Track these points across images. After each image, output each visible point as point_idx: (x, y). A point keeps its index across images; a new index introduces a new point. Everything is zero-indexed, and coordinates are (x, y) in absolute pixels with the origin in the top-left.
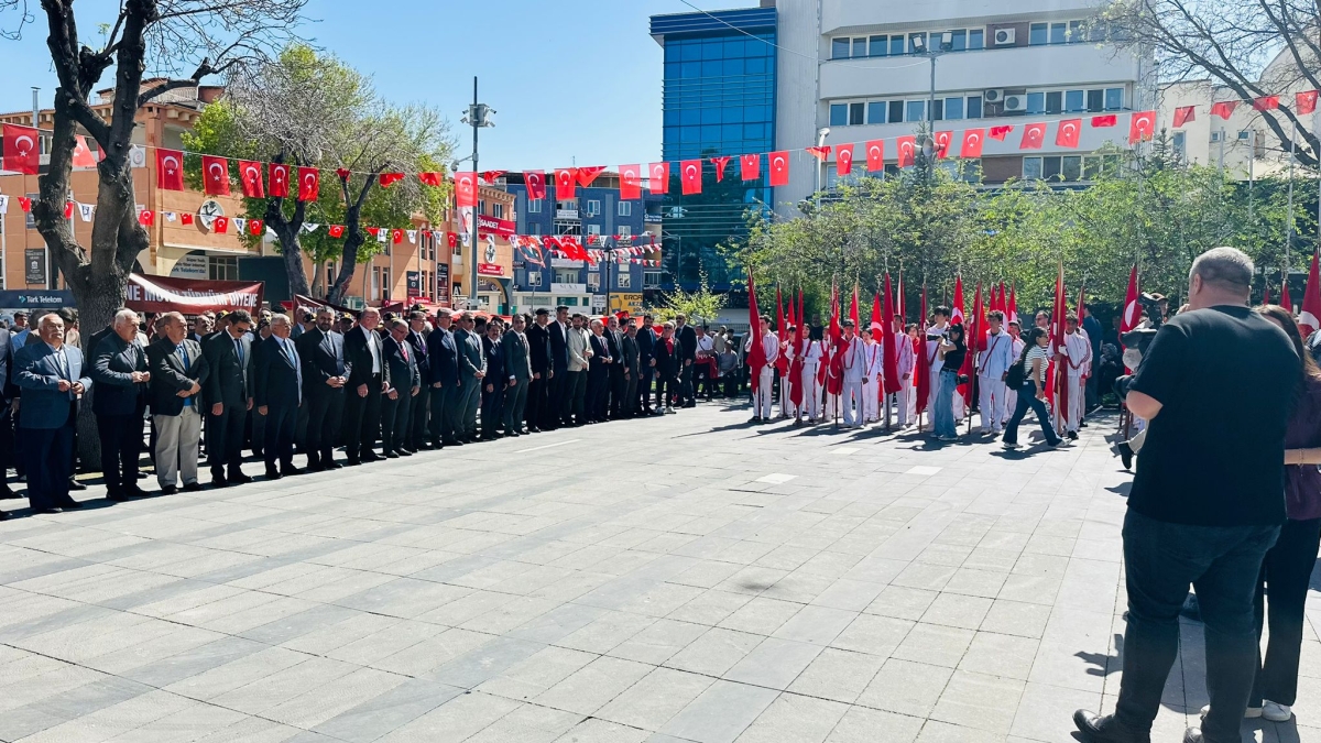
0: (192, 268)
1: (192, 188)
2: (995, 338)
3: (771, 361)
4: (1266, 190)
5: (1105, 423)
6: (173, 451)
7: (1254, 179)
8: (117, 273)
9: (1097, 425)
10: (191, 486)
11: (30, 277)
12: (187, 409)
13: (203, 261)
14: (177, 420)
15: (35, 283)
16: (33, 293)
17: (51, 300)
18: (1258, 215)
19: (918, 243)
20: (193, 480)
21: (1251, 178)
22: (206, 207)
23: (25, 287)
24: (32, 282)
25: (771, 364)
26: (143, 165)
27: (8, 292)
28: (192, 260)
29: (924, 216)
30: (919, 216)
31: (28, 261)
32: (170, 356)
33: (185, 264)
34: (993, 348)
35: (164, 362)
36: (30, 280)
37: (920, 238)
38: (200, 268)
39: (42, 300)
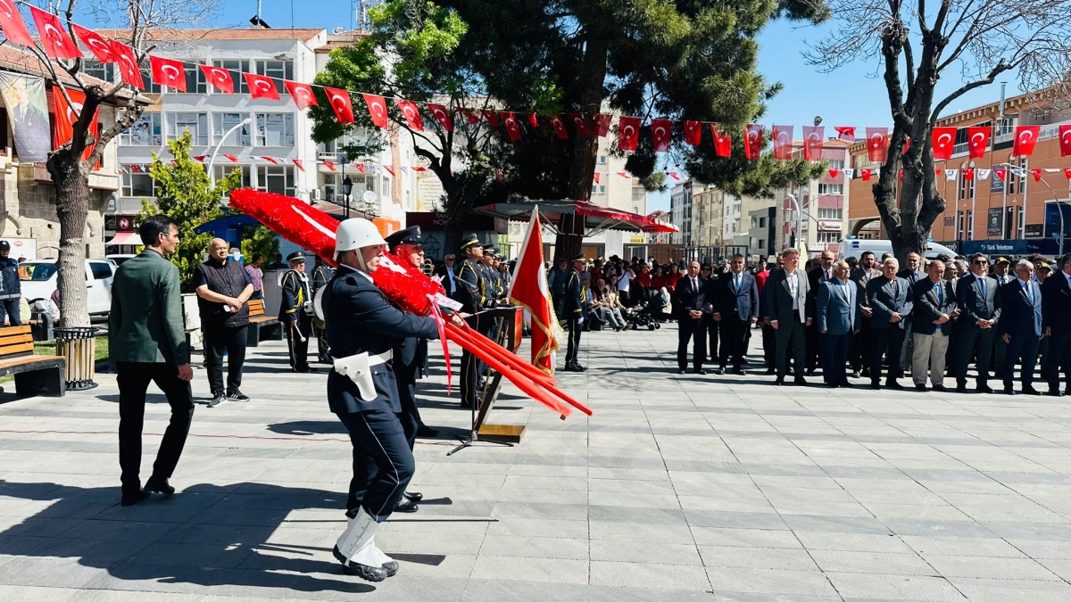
6: (925, 359)
8: (919, 232)
10: (938, 387)
11: (991, 230)
12: (938, 331)
14: (928, 338)
15: (994, 234)
16: (991, 242)
17: (1005, 247)
20: (939, 383)
23: (986, 238)
24: (991, 234)
27: (974, 242)
31: (990, 218)
32: (929, 292)
35: (924, 296)
36: (990, 232)
39: (998, 247)
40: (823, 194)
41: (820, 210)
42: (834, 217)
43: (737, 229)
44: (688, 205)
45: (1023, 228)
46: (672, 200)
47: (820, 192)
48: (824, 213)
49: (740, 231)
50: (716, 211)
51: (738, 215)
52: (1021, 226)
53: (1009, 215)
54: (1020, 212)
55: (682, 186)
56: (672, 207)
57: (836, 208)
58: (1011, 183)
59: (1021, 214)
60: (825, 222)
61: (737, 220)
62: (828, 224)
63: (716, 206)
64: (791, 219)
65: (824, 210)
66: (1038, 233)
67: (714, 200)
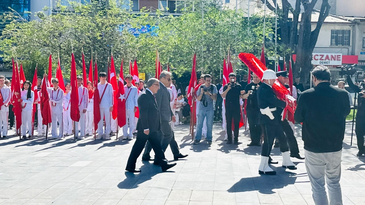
2: (130, 89)
3: (6, 102)
4: (255, 21)
5: (184, 131)
7: (250, 16)
9: (180, 132)
18: (252, 32)
19: (99, 38)
21: (249, 16)
25: (7, 105)
29: (103, 24)
30: (100, 24)
34: (128, 94)
37: (100, 36)
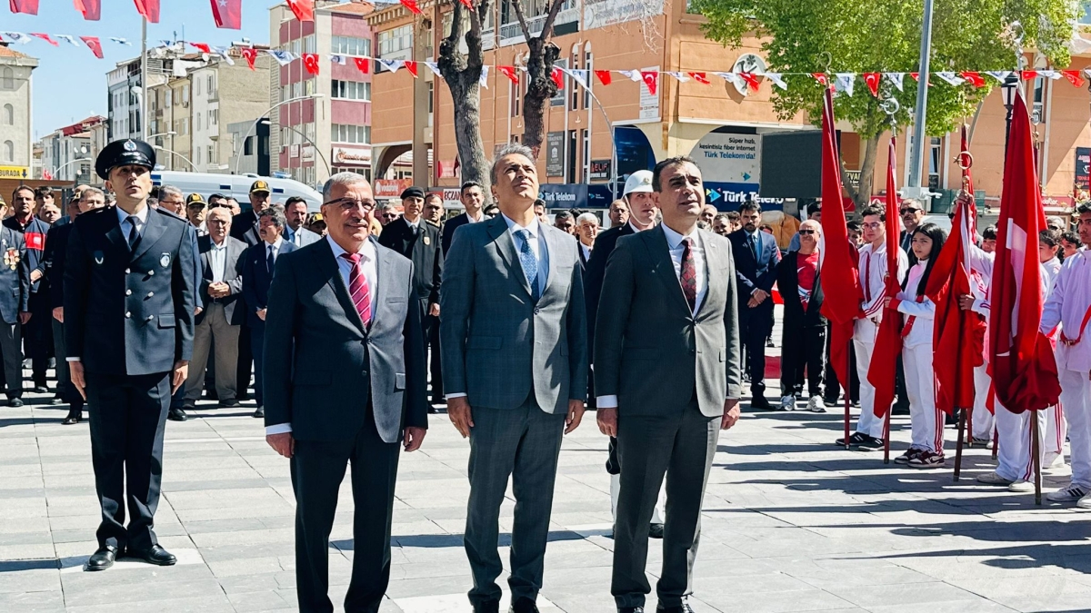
0: (736, 152)
1: (708, 36)
11: (550, 168)
13: (752, 141)
22: (742, 63)
24: (550, 174)
26: (660, 12)
28: (736, 141)
31: (549, 148)
33: (727, 147)
36: (549, 171)
38: (747, 152)
39: (558, 198)
40: (339, 98)
41: (334, 126)
42: (361, 141)
43: (214, 156)
44: (134, 108)
45: (588, 167)
46: (110, 96)
47: (334, 93)
48: (343, 133)
49: (218, 162)
50: (182, 120)
51: (214, 131)
52: (586, 164)
53: (573, 142)
54: (585, 139)
55: (126, 68)
56: (110, 109)
57: (362, 125)
58: (575, 91)
59: (587, 142)
60: (343, 149)
61: (215, 139)
62: (350, 152)
63: (181, 112)
64: (292, 143)
65: (343, 127)
66: (604, 175)
67: (177, 99)
